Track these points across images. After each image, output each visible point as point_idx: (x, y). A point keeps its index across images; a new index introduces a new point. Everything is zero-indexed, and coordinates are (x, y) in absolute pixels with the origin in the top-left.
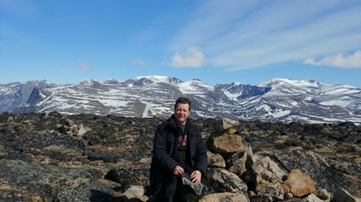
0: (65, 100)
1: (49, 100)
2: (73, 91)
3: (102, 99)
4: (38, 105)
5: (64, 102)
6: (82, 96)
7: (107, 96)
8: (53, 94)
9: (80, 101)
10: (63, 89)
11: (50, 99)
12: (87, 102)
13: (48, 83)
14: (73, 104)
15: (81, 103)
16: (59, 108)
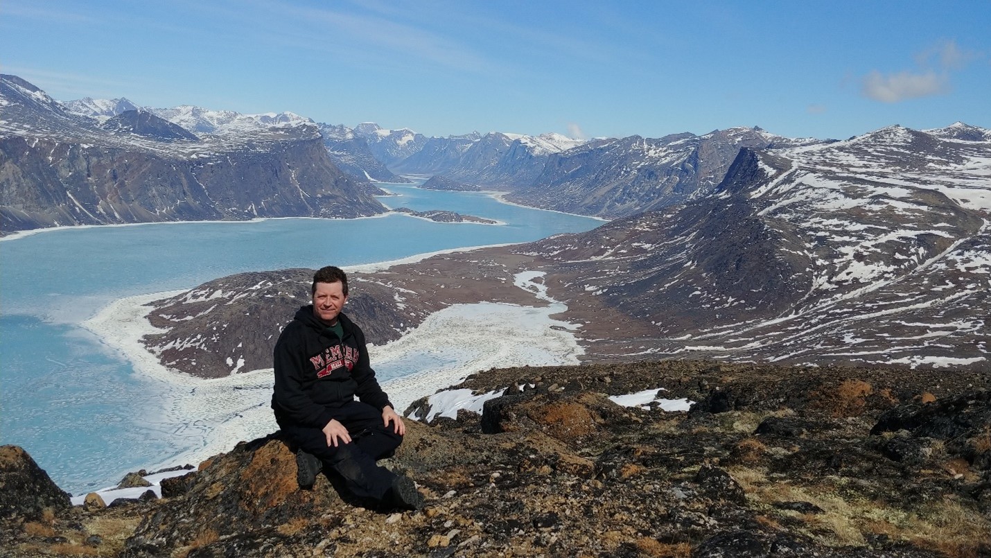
0: (835, 184)
1: (784, 182)
2: (852, 159)
3: (951, 186)
4: (755, 195)
5: (832, 190)
6: (883, 175)
7: (962, 176)
8: (795, 165)
9: (880, 190)
10: (822, 153)
11: (788, 180)
12: (904, 193)
13: (768, 135)
14: (861, 196)
15: (886, 196)
16: (819, 205)
